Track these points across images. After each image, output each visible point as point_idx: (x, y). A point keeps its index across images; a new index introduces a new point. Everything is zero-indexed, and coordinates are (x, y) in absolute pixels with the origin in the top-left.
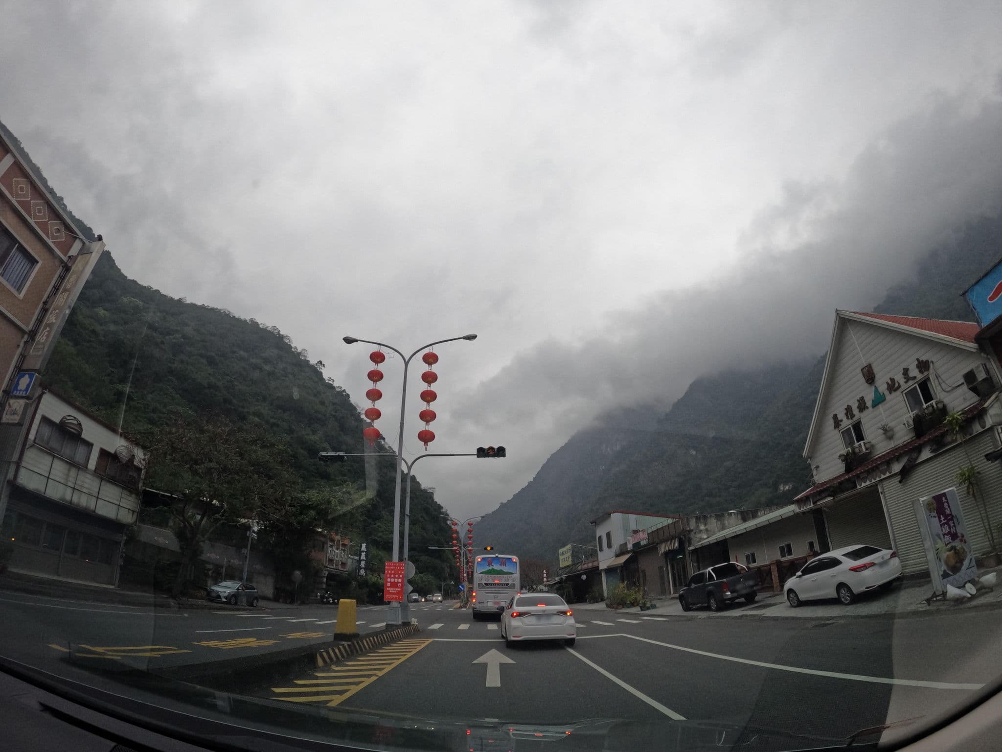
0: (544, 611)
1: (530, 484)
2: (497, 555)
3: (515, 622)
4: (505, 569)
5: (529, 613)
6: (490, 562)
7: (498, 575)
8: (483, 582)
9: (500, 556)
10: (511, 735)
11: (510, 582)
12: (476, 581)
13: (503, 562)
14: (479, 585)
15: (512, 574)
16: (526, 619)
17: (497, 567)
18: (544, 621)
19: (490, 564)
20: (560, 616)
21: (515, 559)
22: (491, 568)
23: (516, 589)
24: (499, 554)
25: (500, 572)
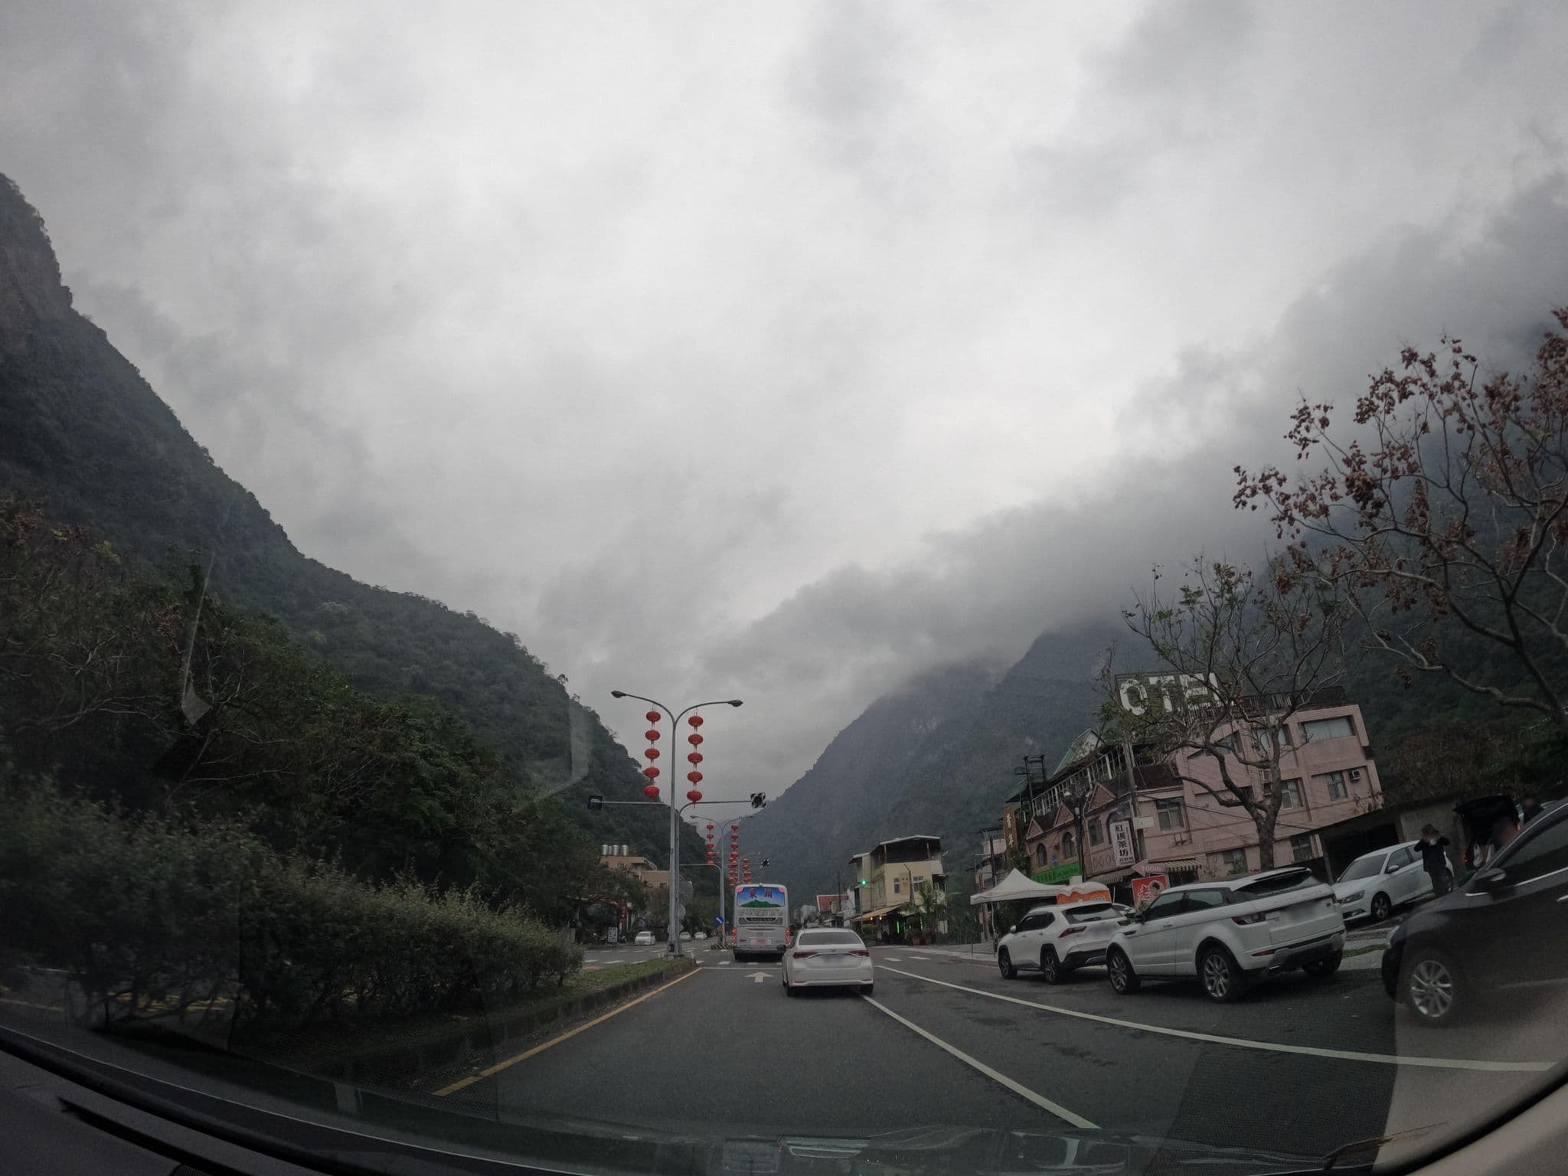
0: (834, 951)
1: (809, 774)
2: (761, 884)
3: (798, 964)
4: (771, 901)
5: (814, 953)
6: (753, 892)
7: (763, 909)
8: (745, 916)
9: (765, 885)
10: (792, 1153)
11: (777, 916)
12: (737, 916)
13: (769, 892)
14: (740, 919)
15: (779, 906)
16: (810, 960)
17: (761, 898)
18: (833, 963)
19: (752, 895)
20: (854, 958)
21: (782, 887)
22: (754, 899)
23: (783, 925)
24: (764, 883)
25: (766, 905)
